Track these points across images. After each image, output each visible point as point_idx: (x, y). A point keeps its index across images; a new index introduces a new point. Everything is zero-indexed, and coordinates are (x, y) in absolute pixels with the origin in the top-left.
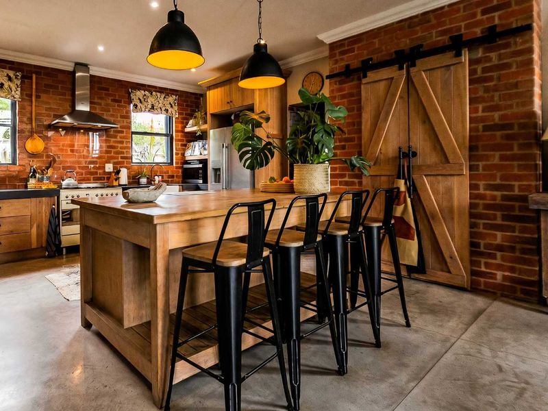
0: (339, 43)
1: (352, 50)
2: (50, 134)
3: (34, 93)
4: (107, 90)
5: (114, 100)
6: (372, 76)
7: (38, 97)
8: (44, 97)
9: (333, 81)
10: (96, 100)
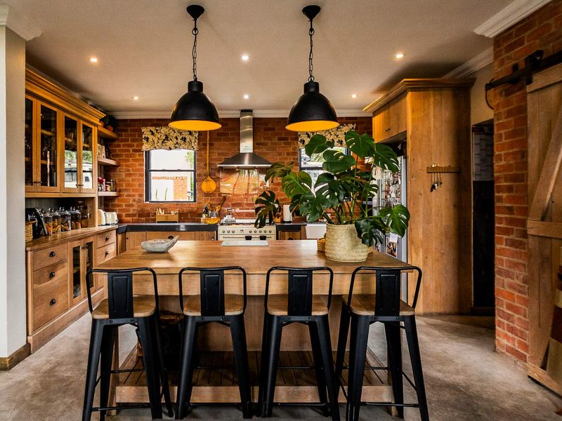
0: (505, 34)
1: (521, 43)
2: (221, 175)
3: (208, 142)
4: (273, 129)
5: (280, 139)
6: (539, 80)
7: (211, 145)
8: (216, 144)
9: (498, 91)
10: (262, 141)
